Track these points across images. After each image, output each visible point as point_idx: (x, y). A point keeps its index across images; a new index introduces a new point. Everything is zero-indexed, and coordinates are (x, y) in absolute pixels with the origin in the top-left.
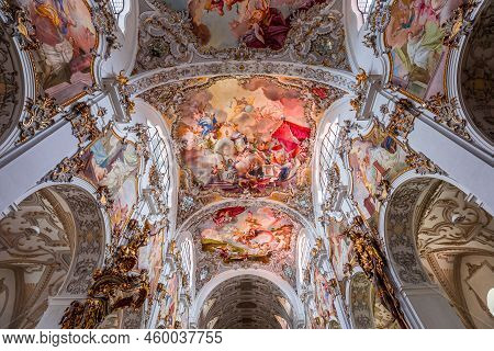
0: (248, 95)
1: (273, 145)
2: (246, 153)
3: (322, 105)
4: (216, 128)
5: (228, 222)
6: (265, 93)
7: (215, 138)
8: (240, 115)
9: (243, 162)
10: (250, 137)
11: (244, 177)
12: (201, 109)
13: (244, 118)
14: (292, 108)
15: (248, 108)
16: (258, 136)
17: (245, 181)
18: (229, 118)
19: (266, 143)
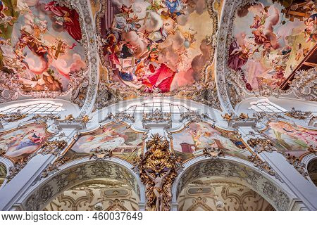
0: (197, 44)
1: (155, 64)
2: (146, 41)
5: (54, 20)
6: (198, 57)
7: (163, 12)
8: (182, 37)
9: (138, 39)
10: (162, 46)
11: (119, 39)
13: (179, 40)
14: (185, 77)
15: (188, 43)
16: (163, 52)
17: (115, 40)
18: (180, 27)
19: (156, 59)
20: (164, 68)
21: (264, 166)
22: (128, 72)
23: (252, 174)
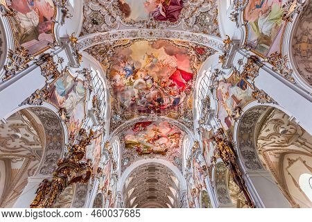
0: (155, 52)
1: (169, 83)
2: (153, 89)
3: (201, 59)
4: (134, 72)
5: (141, 131)
6: (166, 50)
7: (133, 79)
8: (150, 65)
9: (153, 93)
10: (156, 79)
11: (152, 104)
12: (125, 60)
13: (152, 66)
14: (182, 61)
15: (154, 60)
16: (160, 78)
17: (152, 106)
18: (142, 66)
19: (165, 83)
20: (173, 77)
22: (173, 101)
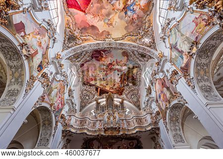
0: (106, 28)
6: (98, 30)
13: (108, 14)
18: (117, 15)
21: (30, 85)
23: (20, 80)
